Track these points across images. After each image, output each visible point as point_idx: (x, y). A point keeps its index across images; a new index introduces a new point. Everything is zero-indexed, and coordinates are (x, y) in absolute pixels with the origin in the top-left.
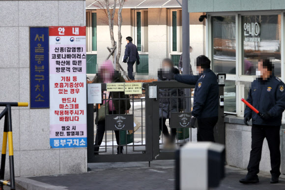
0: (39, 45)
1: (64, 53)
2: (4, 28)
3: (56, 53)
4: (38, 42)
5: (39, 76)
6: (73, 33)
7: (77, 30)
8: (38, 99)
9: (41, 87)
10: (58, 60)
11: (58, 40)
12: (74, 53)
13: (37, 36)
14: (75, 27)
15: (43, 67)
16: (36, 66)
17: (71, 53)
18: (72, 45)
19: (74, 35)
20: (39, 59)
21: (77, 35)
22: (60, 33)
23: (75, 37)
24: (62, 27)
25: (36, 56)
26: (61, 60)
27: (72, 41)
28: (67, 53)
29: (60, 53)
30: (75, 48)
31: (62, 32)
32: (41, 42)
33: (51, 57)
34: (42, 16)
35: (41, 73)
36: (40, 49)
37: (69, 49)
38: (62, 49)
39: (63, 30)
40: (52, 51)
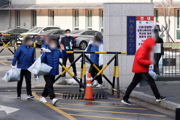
0: (131, 25)
1: (143, 29)
2: (115, 17)
3: (140, 29)
4: (131, 23)
5: (131, 40)
6: (148, 19)
7: (150, 18)
8: (130, 50)
9: (132, 45)
10: (140, 32)
11: (141, 23)
12: (148, 29)
13: (131, 21)
14: (148, 17)
15: (133, 35)
16: (130, 35)
17: (147, 29)
18: (147, 25)
19: (148, 20)
20: (131, 31)
21: (149, 20)
22: (141, 19)
23: (148, 21)
24: (142, 16)
25: (130, 30)
26: (142, 32)
27: (147, 23)
28: (144, 29)
29: (141, 29)
30: (148, 27)
31: (142, 19)
32: (132, 23)
33: (137, 30)
34: (133, 11)
35: (132, 38)
36: (132, 27)
37: (145, 27)
38: (142, 27)
39: (143, 18)
40: (137, 28)
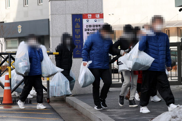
0: (77, 24)
1: (91, 28)
2: (58, 16)
3: (87, 28)
4: (76, 22)
5: (77, 40)
6: (96, 17)
7: (98, 15)
8: (77, 53)
9: (79, 47)
10: (88, 32)
11: (88, 21)
12: (97, 28)
13: (76, 19)
14: (97, 14)
15: (80, 36)
16: (76, 35)
17: (95, 28)
18: (96, 23)
19: (97, 18)
20: (78, 31)
21: (98, 18)
22: (89, 17)
23: (97, 19)
24: (90, 14)
25: (76, 30)
26: (90, 32)
27: (96, 21)
28: (93, 28)
29: (89, 28)
30: (97, 25)
31: (90, 17)
32: (78, 22)
33: (84, 30)
34: (78, 8)
35: (79, 39)
36: (78, 26)
37: (94, 26)
38: (90, 26)
39: (91, 15)
40: (84, 27)
